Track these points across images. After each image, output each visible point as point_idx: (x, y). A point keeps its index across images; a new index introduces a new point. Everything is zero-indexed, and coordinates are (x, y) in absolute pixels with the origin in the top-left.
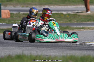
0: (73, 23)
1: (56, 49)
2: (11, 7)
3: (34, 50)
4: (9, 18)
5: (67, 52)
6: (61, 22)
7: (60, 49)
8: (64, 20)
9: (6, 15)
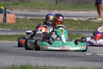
0: (85, 31)
1: (65, 60)
2: (17, 11)
3: (40, 60)
4: (14, 23)
5: (76, 63)
6: (72, 29)
7: (69, 60)
8: (75, 27)
9: (12, 20)
